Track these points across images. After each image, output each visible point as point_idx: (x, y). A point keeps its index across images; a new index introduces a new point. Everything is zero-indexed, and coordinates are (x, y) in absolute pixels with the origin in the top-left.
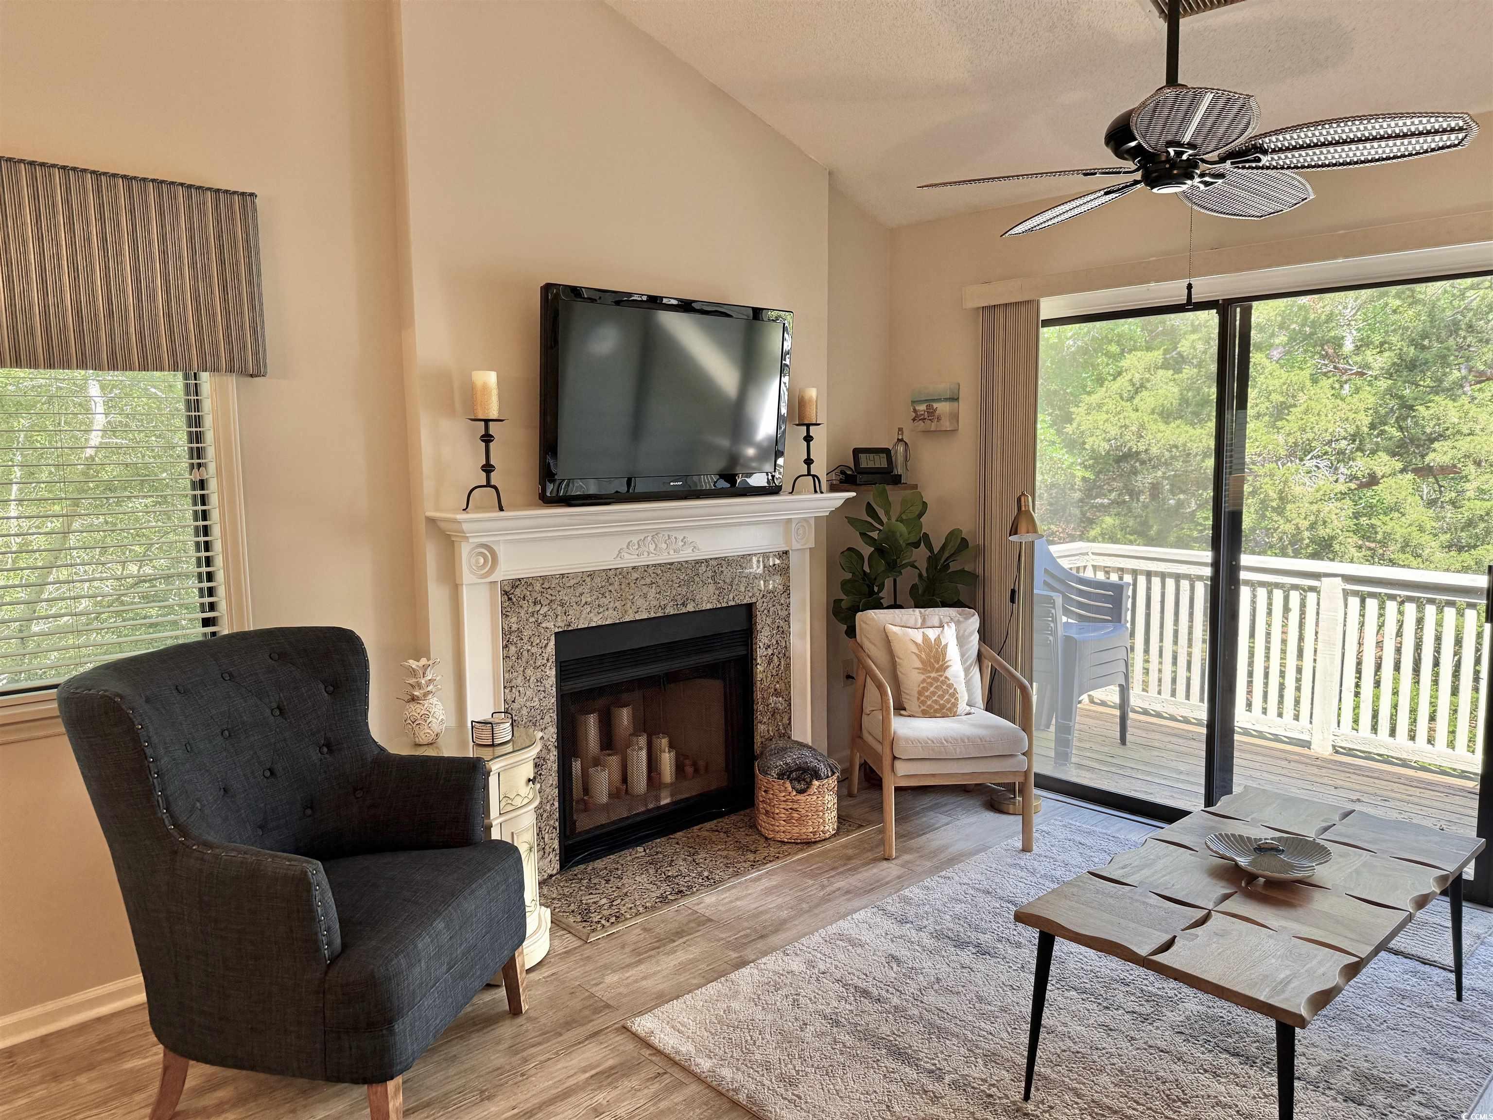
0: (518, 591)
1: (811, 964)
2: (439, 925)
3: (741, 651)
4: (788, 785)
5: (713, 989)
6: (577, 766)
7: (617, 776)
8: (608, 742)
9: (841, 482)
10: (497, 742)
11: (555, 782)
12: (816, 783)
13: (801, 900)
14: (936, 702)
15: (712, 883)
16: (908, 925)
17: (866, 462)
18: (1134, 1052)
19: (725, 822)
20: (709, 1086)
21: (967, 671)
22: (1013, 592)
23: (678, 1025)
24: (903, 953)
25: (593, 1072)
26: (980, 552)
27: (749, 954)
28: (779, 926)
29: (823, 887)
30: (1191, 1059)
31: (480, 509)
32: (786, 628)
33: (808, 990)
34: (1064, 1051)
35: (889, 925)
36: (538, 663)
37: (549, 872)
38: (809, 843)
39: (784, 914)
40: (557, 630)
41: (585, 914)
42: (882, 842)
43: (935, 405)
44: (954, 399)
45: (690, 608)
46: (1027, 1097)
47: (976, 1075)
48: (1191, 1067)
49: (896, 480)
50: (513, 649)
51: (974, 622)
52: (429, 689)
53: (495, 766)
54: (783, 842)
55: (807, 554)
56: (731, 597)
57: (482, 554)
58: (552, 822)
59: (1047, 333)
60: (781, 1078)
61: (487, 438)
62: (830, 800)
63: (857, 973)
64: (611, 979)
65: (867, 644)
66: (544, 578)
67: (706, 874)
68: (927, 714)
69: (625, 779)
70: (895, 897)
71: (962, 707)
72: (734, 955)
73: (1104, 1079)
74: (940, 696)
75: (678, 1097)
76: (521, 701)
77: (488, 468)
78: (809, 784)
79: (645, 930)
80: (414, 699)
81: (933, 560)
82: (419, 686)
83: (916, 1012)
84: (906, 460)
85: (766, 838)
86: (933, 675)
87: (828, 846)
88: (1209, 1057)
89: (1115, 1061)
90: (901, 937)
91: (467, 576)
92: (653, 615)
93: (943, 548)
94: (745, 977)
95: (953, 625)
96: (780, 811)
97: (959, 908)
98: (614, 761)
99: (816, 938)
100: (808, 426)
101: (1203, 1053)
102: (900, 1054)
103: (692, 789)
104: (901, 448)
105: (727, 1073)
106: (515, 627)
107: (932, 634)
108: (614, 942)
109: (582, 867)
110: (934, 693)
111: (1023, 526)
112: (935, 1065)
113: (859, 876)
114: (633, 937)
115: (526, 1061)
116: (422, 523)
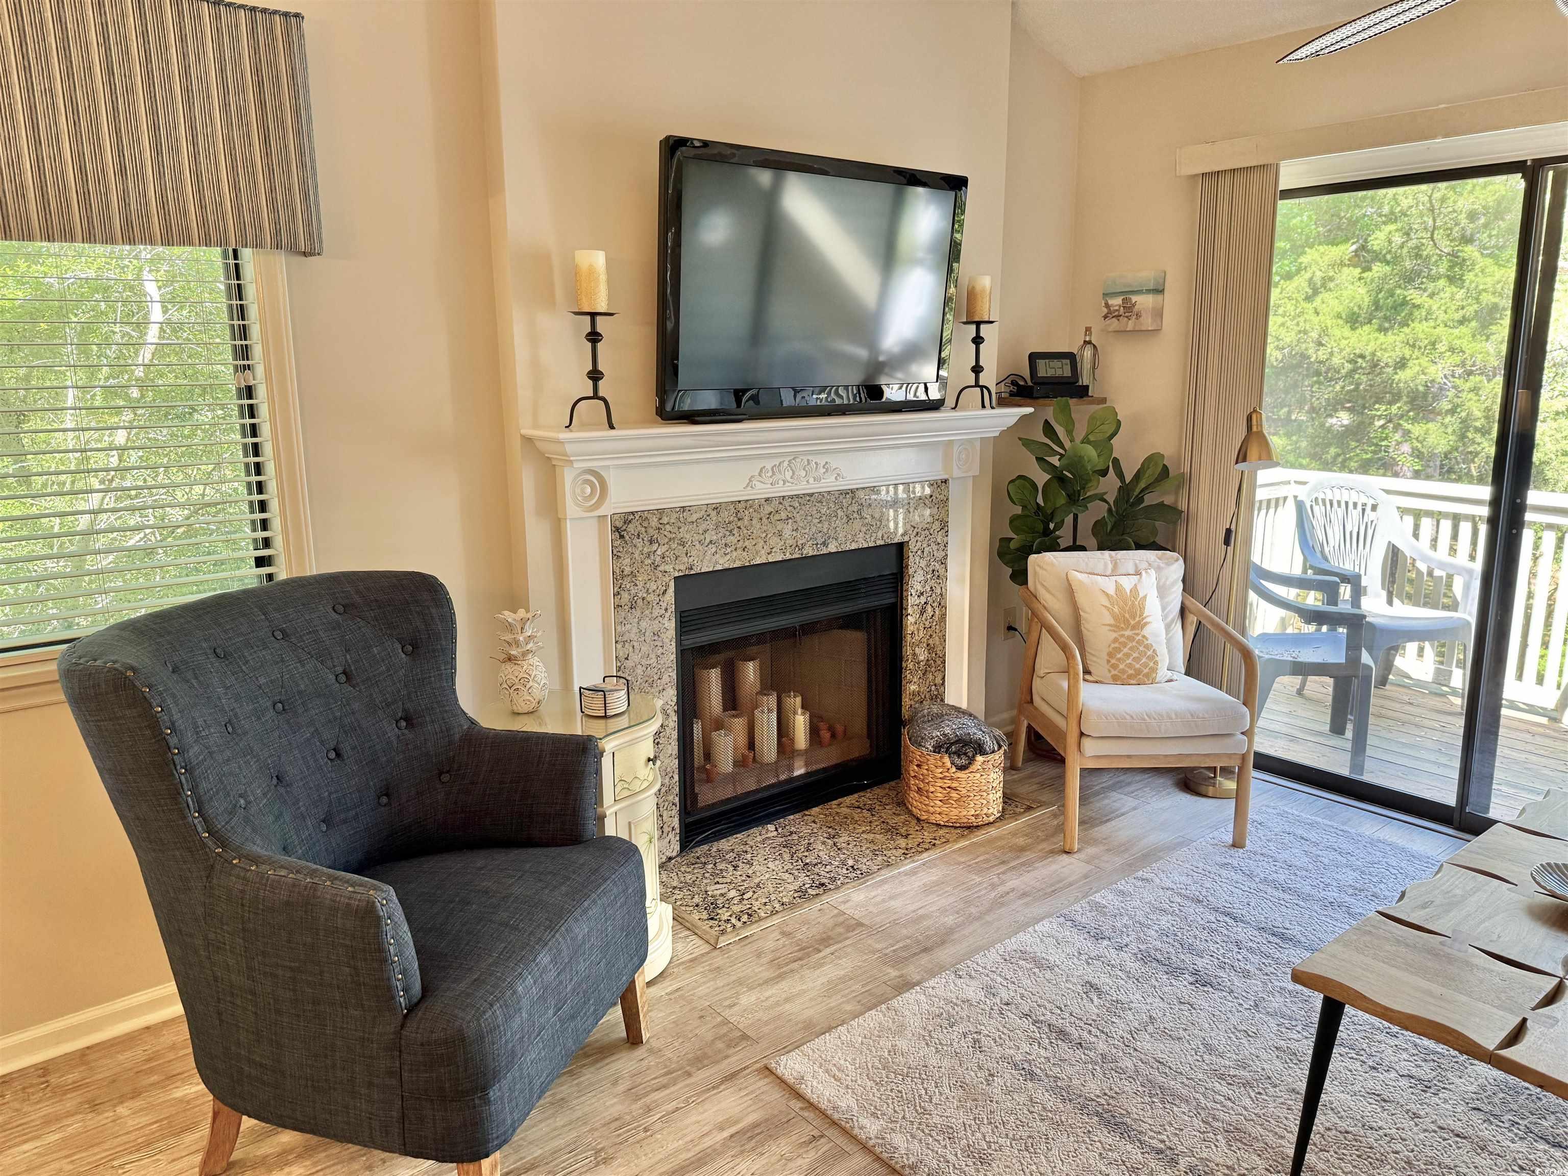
0: (631, 528)
1: (990, 991)
2: (544, 958)
3: (889, 600)
4: (947, 760)
5: (873, 1018)
6: (697, 729)
7: (742, 740)
8: (732, 701)
9: (1012, 394)
10: (610, 713)
11: (675, 752)
12: (980, 758)
13: (968, 902)
14: (1130, 666)
15: (859, 875)
16: (1106, 942)
17: (1045, 370)
18: (1422, 1136)
19: (866, 797)
20: (878, 1158)
21: (1168, 627)
22: (1228, 532)
23: (834, 1069)
24: (1103, 980)
25: (733, 1130)
26: (1185, 482)
27: (912, 971)
28: (944, 938)
29: (994, 886)
30: (1498, 1150)
31: (584, 426)
32: (942, 572)
33: (990, 1026)
34: (1329, 1129)
35: (1080, 941)
36: (655, 614)
37: (669, 854)
38: (971, 828)
39: (950, 920)
40: (677, 574)
41: (711, 909)
43: (1134, 298)
44: (1159, 291)
45: (832, 548)
47: (1218, 1160)
48: (1500, 1161)
49: (1082, 392)
50: (625, 596)
51: (1175, 569)
52: (528, 647)
53: (609, 745)
54: (938, 825)
55: (970, 483)
56: (880, 534)
57: (587, 482)
58: (671, 798)
59: (1284, 206)
60: (969, 1151)
61: (594, 337)
62: (996, 778)
63: (1048, 1006)
64: (747, 999)
65: (1043, 595)
66: (661, 512)
67: (850, 862)
68: (1117, 680)
69: (751, 745)
70: (1084, 903)
71: (1163, 673)
72: (894, 973)
74: (1137, 660)
76: (635, 658)
77: (595, 376)
78: (972, 760)
79: (784, 934)
80: (510, 659)
81: (1125, 490)
82: (517, 643)
83: (1129, 1064)
84: (1094, 368)
85: (918, 820)
86: (1128, 633)
87: (993, 832)
89: (1398, 1147)
90: (1098, 958)
91: (572, 509)
92: (788, 556)
93: (1138, 476)
94: (911, 1005)
95: (1152, 572)
96: (936, 789)
97: (1165, 921)
98: (739, 724)
99: (993, 956)
100: (978, 324)
101: (1513, 1141)
102: (1115, 1123)
103: (828, 758)
104: (1088, 353)
105: (899, 1140)
106: (627, 570)
107: (1127, 583)
108: (748, 949)
109: (706, 847)
110: (1128, 655)
111: (1253, 452)
112: (1163, 1141)
113: (1035, 874)
114: (770, 944)
115: (649, 1110)
116: (517, 443)
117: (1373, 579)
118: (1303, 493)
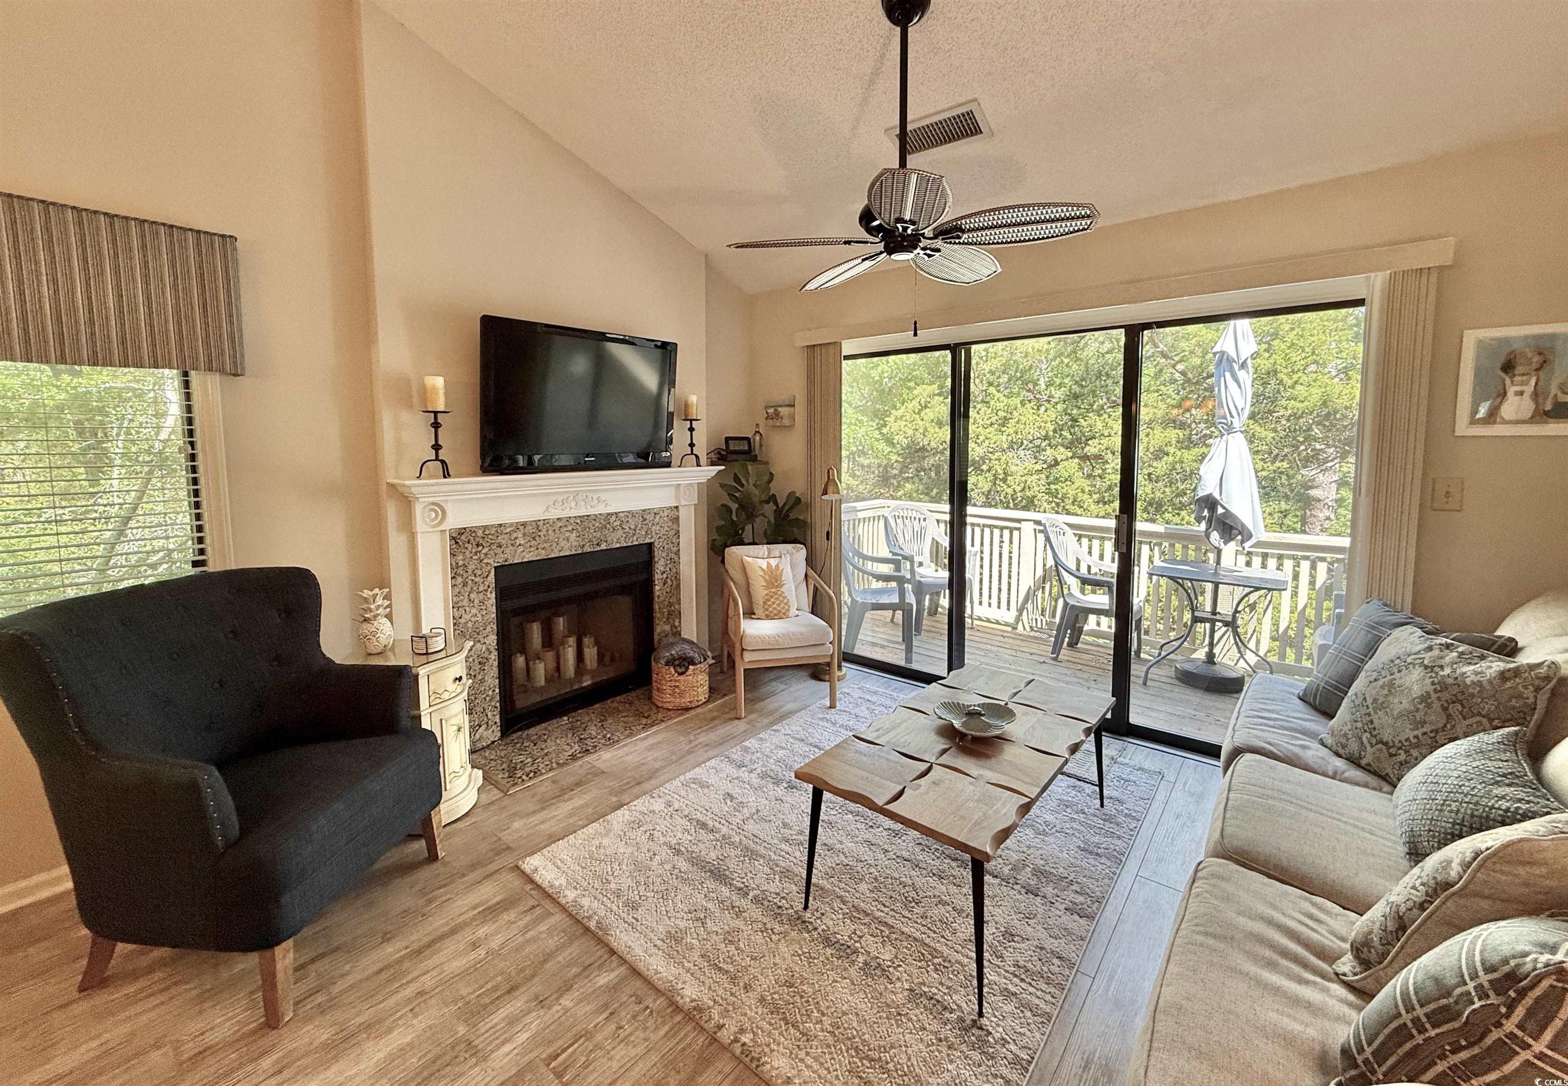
0: (463, 537)
1: (669, 804)
3: (644, 576)
4: (672, 669)
5: (591, 829)
6: (520, 660)
7: (552, 665)
8: (549, 641)
9: (719, 459)
10: (430, 651)
11: (496, 675)
12: (691, 667)
13: (673, 753)
14: (775, 609)
15: (611, 742)
16: (744, 769)
17: (733, 446)
18: (887, 862)
19: (632, 696)
20: (570, 915)
21: (796, 587)
22: (828, 533)
23: (559, 862)
24: (736, 791)
25: (480, 909)
26: (809, 506)
27: (626, 798)
28: (652, 775)
29: (690, 742)
30: (924, 866)
31: (431, 477)
32: (676, 559)
33: (662, 826)
34: (838, 864)
35: (730, 769)
36: (481, 589)
37: (492, 739)
38: (687, 709)
39: (657, 765)
40: (496, 565)
41: (512, 771)
42: (735, 708)
43: (780, 409)
44: (791, 405)
45: (603, 547)
46: (806, 907)
47: (772, 890)
49: (754, 459)
50: (459, 580)
51: (803, 553)
52: (378, 612)
53: (422, 672)
54: (669, 710)
55: (693, 508)
56: (635, 538)
57: (432, 510)
58: (493, 704)
60: (626, 905)
61: (436, 425)
62: (703, 678)
63: (700, 809)
64: (517, 824)
65: (731, 571)
66: (485, 527)
67: (609, 736)
68: (768, 617)
69: (558, 669)
70: (738, 747)
71: (793, 611)
72: (614, 799)
73: (863, 887)
74: (779, 605)
75: (543, 927)
76: (466, 617)
77: (437, 447)
78: (687, 669)
79: (554, 782)
80: (366, 620)
81: (778, 512)
82: (371, 610)
83: (737, 839)
84: (761, 446)
85: (658, 707)
86: (774, 590)
87: (699, 710)
88: (937, 862)
89: (872, 870)
90: (737, 778)
91: (421, 526)
92: (574, 552)
93: (785, 504)
94: (620, 818)
95: (788, 557)
96: (666, 687)
97: (781, 753)
98: (550, 655)
99: (677, 782)
100: (691, 421)
102: (719, 875)
103: (610, 673)
104: (758, 438)
105: (586, 902)
106: (461, 563)
107: (773, 562)
108: (527, 793)
109: (520, 733)
110: (774, 603)
111: (830, 490)
112: (743, 883)
113: (718, 733)
114: (542, 789)
115: (430, 902)
116: (384, 488)
117: (926, 557)
118: (885, 512)
